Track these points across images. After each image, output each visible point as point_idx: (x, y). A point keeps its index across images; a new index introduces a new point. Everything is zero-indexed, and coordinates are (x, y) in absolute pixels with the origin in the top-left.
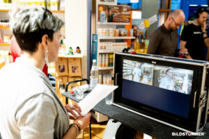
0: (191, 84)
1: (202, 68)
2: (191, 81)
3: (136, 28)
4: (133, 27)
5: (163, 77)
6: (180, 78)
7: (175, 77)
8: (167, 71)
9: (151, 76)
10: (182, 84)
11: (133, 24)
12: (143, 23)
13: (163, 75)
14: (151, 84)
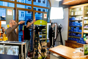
0: (18, 52)
1: (21, 45)
2: (18, 50)
3: (3, 28)
4: (2, 28)
5: (8, 50)
6: (14, 50)
7: (13, 49)
8: (10, 47)
9: (4, 50)
10: (15, 52)
11: (2, 26)
12: (6, 26)
13: (8, 49)
14: (4, 53)
